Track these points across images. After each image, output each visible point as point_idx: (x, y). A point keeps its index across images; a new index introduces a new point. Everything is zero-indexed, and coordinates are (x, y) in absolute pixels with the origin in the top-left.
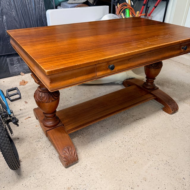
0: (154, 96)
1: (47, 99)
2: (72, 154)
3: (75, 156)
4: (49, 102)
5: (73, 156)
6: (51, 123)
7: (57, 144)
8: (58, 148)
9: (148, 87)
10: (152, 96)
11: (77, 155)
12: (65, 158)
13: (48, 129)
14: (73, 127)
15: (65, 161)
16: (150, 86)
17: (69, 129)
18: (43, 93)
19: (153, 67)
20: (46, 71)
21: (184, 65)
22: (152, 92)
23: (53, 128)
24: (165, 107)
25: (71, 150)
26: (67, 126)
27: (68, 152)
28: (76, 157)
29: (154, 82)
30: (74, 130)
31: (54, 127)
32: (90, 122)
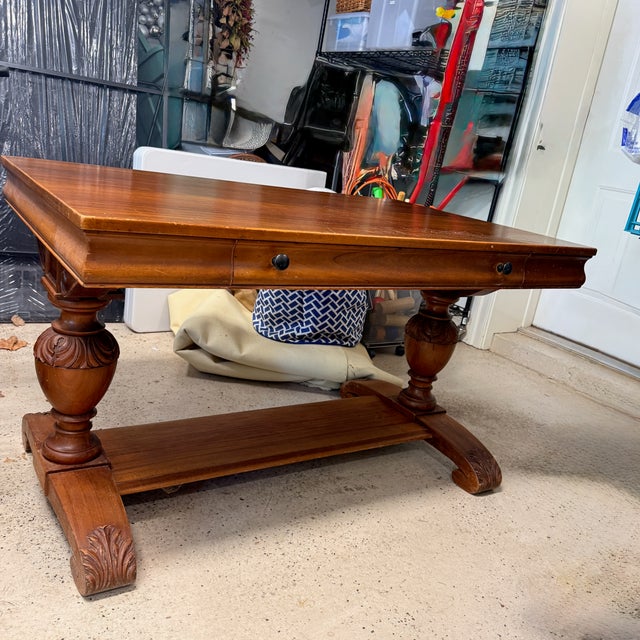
0: (429, 430)
1: (72, 356)
2: (118, 551)
3: (127, 561)
4: (78, 367)
5: (121, 558)
6: (70, 448)
7: (74, 514)
8: (76, 525)
9: (413, 404)
10: (420, 429)
11: (133, 560)
12: (90, 561)
13: (56, 467)
14: (143, 476)
15: (88, 571)
16: (418, 398)
17: (127, 479)
18: (66, 338)
19: (428, 337)
20: (83, 217)
21: (540, 375)
22: (423, 420)
23: (72, 466)
24: (459, 470)
25: (117, 539)
26: (122, 472)
27: (106, 545)
28: (128, 566)
29: (431, 388)
30: (144, 485)
31: (78, 466)
32: (202, 469)
